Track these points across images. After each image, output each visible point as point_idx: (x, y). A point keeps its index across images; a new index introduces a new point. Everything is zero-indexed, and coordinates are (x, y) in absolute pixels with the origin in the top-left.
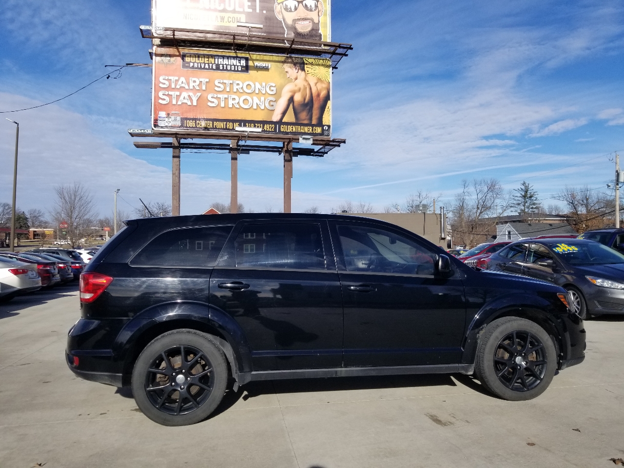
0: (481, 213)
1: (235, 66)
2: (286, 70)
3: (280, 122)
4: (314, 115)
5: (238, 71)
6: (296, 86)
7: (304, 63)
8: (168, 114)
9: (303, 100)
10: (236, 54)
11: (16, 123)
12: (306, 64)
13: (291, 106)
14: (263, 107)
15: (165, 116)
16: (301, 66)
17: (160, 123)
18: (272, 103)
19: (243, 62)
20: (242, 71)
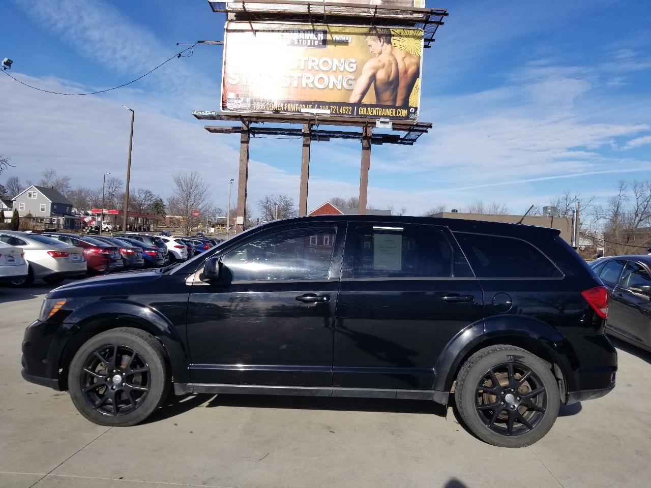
0: (640, 220)
1: (311, 40)
2: (369, 44)
3: (359, 104)
4: (398, 95)
5: (314, 46)
6: (380, 61)
7: (390, 35)
8: (238, 96)
9: (387, 78)
10: (313, 27)
11: (132, 110)
12: (393, 36)
13: (373, 85)
14: (340, 87)
15: (235, 97)
16: (388, 38)
17: (229, 105)
18: (350, 82)
19: (321, 36)
20: (319, 46)
